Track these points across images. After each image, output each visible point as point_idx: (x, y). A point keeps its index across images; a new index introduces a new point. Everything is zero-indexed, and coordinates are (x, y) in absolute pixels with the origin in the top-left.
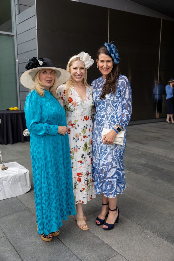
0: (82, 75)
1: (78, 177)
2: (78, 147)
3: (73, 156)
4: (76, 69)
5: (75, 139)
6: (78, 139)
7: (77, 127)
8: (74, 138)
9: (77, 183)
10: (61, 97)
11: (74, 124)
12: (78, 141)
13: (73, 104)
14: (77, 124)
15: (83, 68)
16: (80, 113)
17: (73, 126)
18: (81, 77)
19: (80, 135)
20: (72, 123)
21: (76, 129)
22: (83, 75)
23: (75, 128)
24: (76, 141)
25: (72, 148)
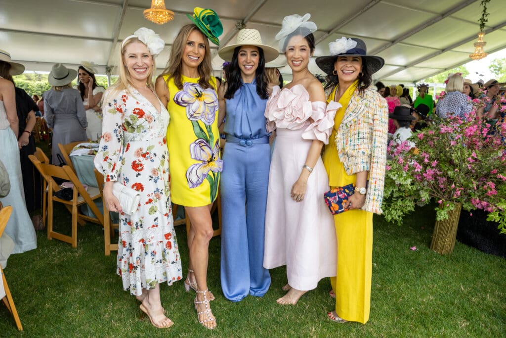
0: (146, 68)
1: (167, 241)
2: (160, 191)
3: (156, 207)
4: (135, 57)
5: (152, 178)
6: (158, 178)
7: (154, 158)
8: (150, 176)
9: (167, 251)
10: (118, 109)
11: (148, 153)
12: (158, 181)
13: (147, 118)
14: (152, 152)
15: (147, 56)
16: (157, 134)
17: (147, 156)
18: (145, 72)
19: (159, 171)
20: (144, 151)
21: (152, 161)
22: (149, 67)
23: (149, 160)
24: (155, 181)
25: (152, 194)
